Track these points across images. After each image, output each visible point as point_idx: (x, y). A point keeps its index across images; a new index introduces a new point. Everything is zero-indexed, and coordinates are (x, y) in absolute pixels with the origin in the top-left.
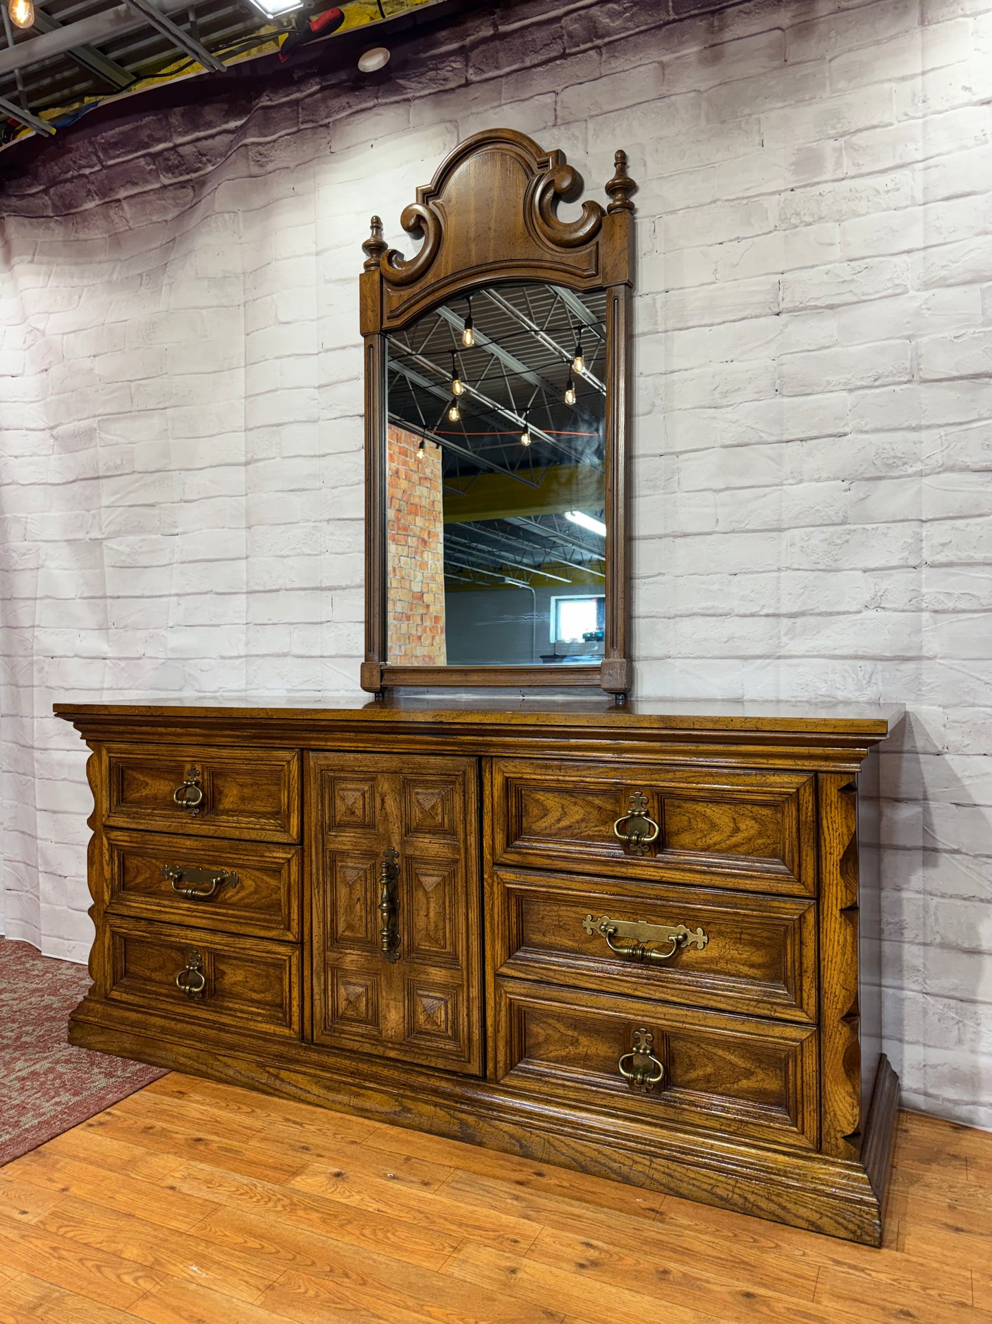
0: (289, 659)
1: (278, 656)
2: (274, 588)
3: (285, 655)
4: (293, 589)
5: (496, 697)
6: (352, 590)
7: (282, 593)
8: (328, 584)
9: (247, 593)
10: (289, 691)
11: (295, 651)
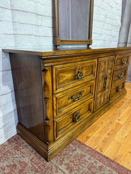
0: (33, 36)
1: (29, 35)
2: (26, 11)
3: (31, 35)
4: (32, 13)
5: (74, 47)
6: (47, 17)
7: (29, 13)
8: (40, 14)
9: (11, 10)
10: (33, 46)
11: (34, 34)
